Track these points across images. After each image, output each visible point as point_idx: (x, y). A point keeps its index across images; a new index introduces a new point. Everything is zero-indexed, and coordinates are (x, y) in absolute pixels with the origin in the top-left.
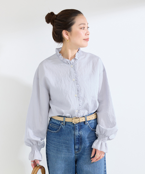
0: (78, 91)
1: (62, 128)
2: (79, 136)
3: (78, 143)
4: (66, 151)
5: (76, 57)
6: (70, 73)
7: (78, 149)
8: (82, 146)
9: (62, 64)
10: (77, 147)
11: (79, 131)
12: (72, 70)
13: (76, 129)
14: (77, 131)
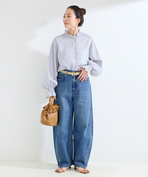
0: (76, 54)
1: (65, 77)
2: (75, 82)
3: (74, 87)
4: (67, 91)
5: (77, 35)
6: (73, 43)
7: (74, 91)
8: (77, 89)
9: (68, 38)
10: (73, 89)
11: (75, 79)
12: (74, 42)
13: (74, 78)
14: (74, 79)
